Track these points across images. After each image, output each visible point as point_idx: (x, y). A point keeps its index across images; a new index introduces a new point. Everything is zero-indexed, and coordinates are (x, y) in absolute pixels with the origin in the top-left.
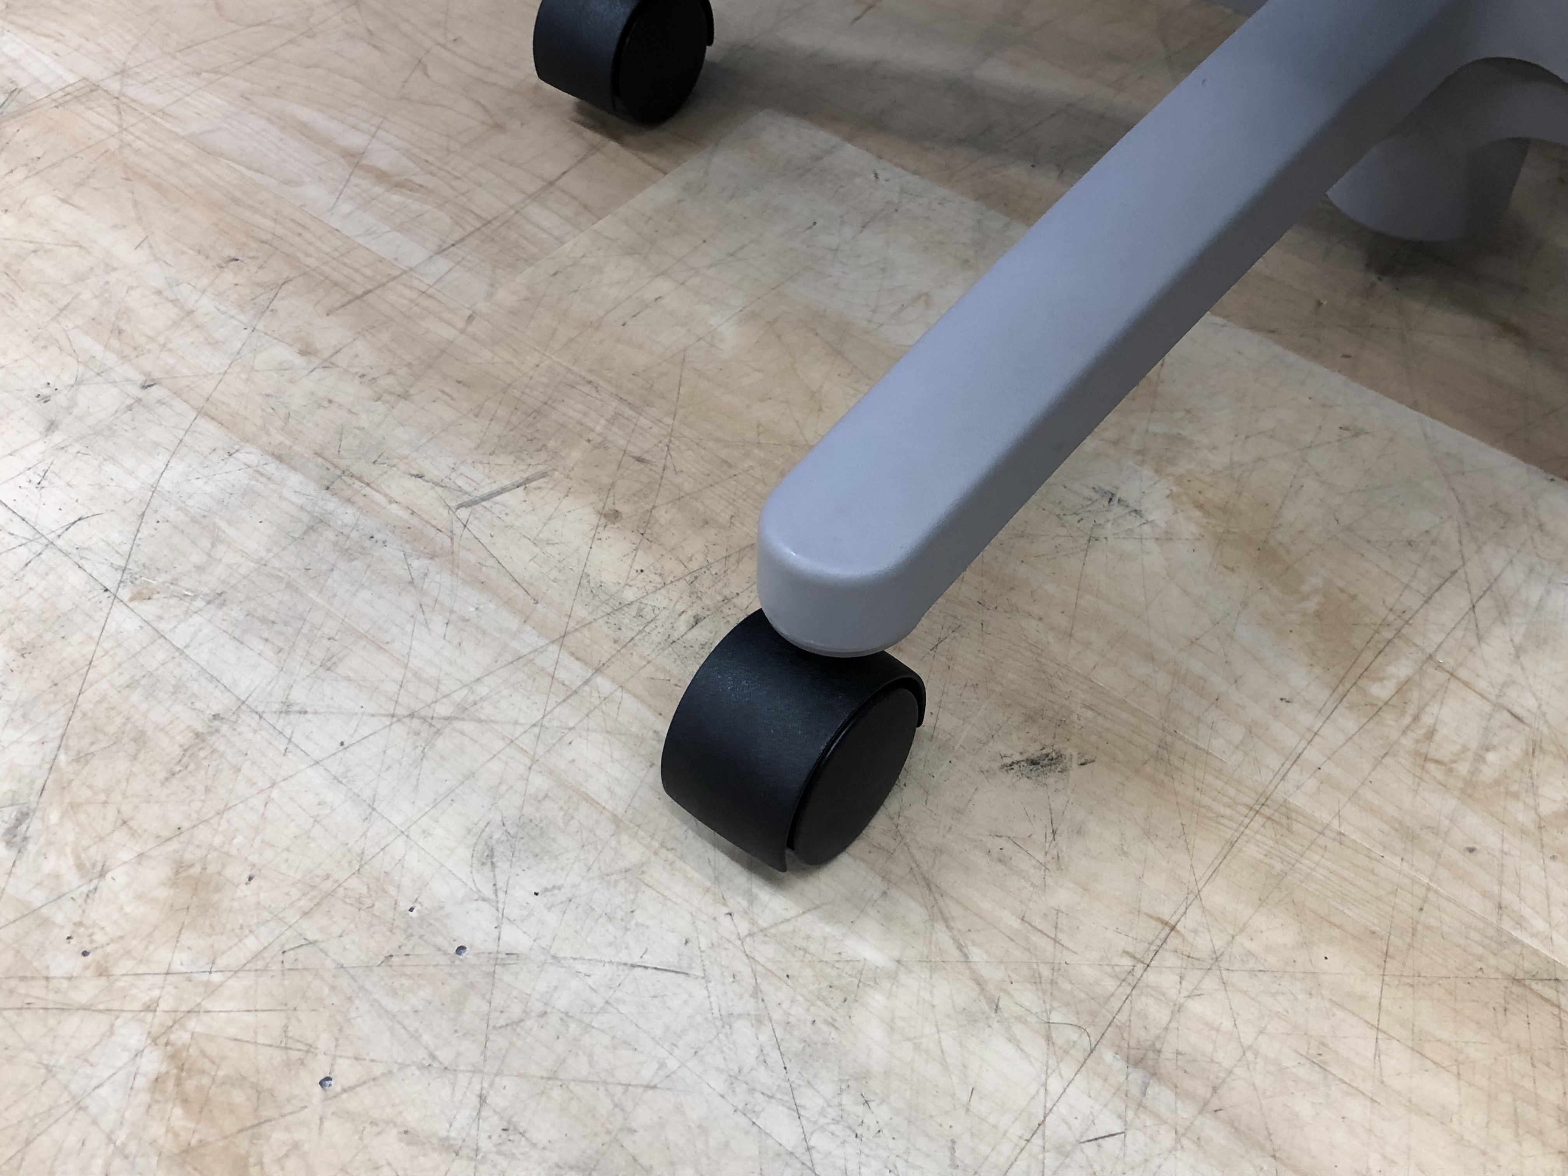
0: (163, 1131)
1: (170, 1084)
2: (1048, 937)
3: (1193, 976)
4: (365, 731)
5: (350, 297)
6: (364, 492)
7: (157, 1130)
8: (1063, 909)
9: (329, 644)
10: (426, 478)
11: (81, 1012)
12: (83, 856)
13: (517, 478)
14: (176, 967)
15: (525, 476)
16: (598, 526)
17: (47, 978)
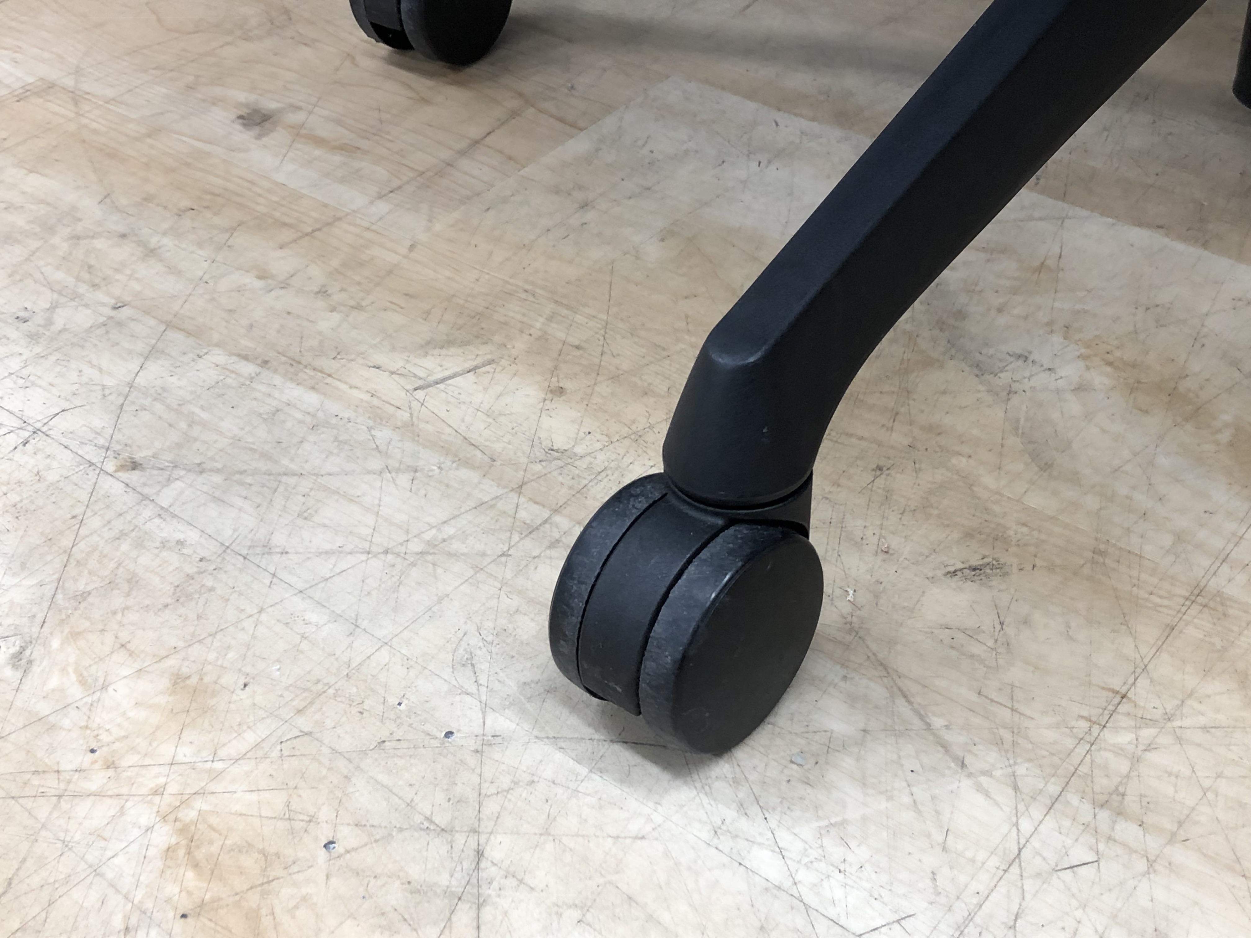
0: (177, 890)
1: (181, 852)
2: (1005, 706)
3: (1147, 733)
4: (343, 566)
5: (300, 234)
6: (326, 381)
7: (171, 890)
8: (1017, 684)
9: (303, 499)
10: (383, 369)
11: (92, 798)
12: (85, 674)
13: (469, 365)
14: (180, 758)
15: (475, 363)
16: (545, 400)
17: (58, 772)
